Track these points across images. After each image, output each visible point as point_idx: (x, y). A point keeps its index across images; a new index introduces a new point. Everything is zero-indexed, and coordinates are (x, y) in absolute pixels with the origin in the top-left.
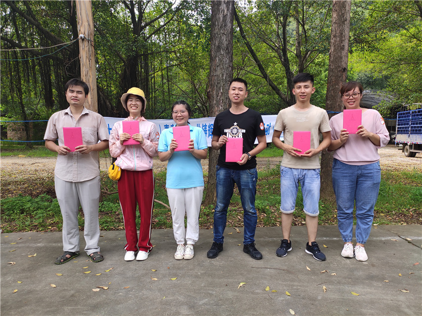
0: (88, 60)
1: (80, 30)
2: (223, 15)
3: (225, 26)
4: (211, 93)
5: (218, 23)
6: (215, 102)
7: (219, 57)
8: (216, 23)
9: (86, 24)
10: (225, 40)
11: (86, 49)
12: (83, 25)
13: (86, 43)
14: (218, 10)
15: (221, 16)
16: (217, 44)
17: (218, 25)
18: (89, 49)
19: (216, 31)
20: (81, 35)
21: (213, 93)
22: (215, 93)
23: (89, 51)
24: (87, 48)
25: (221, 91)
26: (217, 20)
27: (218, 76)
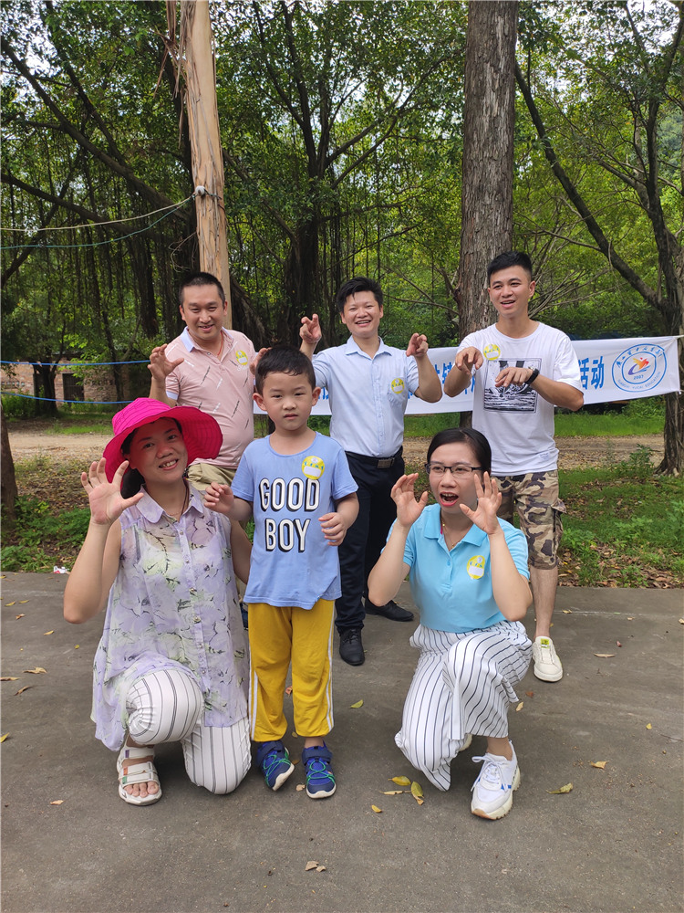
0: (212, 239)
1: (196, 178)
2: (490, 116)
3: (495, 140)
4: (463, 292)
5: (479, 136)
6: (471, 312)
7: (480, 212)
8: (475, 136)
9: (208, 163)
10: (493, 172)
11: (210, 215)
12: (203, 165)
13: (209, 203)
14: (479, 107)
15: (485, 120)
16: (476, 182)
17: (479, 141)
18: (215, 214)
19: (475, 153)
20: (199, 188)
21: (467, 291)
22: (471, 292)
23: (215, 219)
24: (212, 212)
26: (476, 129)
27: (478, 254)
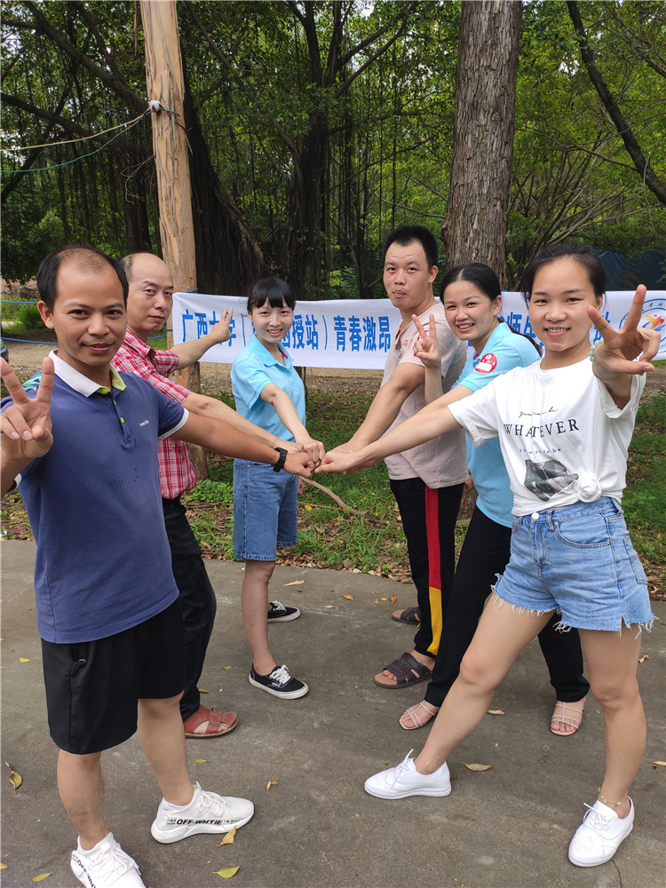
0: (170, 163)
1: (151, 91)
3: (495, 44)
4: (450, 232)
5: (475, 38)
6: (458, 255)
7: (473, 135)
8: (471, 39)
9: (163, 73)
10: (491, 84)
11: (167, 134)
12: (158, 76)
13: (165, 120)
15: (484, 18)
16: (469, 98)
17: (475, 45)
18: (172, 135)
19: (470, 61)
20: (154, 103)
21: (455, 231)
22: (459, 232)
23: (172, 139)
24: (168, 131)
25: (475, 226)
27: (468, 186)
